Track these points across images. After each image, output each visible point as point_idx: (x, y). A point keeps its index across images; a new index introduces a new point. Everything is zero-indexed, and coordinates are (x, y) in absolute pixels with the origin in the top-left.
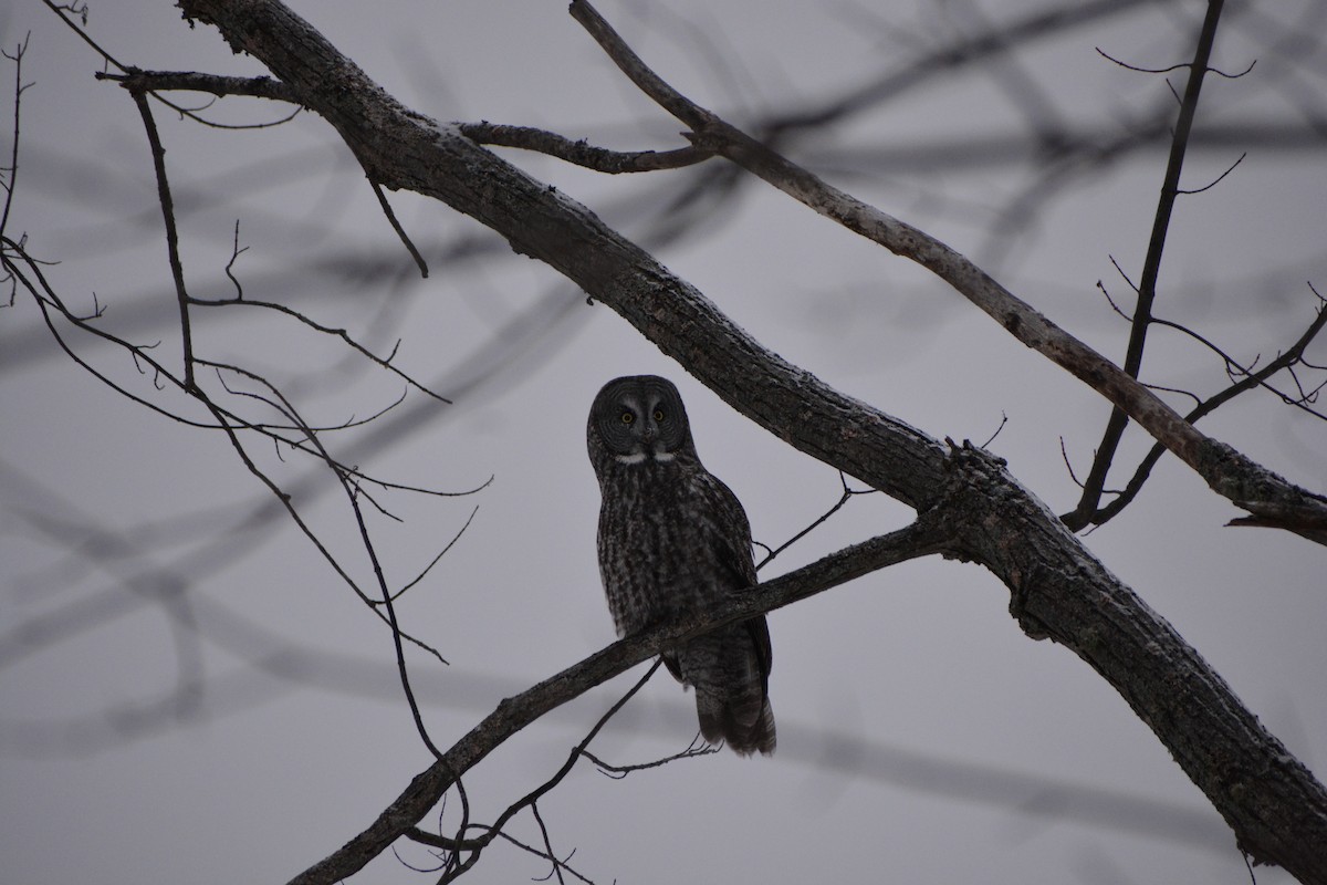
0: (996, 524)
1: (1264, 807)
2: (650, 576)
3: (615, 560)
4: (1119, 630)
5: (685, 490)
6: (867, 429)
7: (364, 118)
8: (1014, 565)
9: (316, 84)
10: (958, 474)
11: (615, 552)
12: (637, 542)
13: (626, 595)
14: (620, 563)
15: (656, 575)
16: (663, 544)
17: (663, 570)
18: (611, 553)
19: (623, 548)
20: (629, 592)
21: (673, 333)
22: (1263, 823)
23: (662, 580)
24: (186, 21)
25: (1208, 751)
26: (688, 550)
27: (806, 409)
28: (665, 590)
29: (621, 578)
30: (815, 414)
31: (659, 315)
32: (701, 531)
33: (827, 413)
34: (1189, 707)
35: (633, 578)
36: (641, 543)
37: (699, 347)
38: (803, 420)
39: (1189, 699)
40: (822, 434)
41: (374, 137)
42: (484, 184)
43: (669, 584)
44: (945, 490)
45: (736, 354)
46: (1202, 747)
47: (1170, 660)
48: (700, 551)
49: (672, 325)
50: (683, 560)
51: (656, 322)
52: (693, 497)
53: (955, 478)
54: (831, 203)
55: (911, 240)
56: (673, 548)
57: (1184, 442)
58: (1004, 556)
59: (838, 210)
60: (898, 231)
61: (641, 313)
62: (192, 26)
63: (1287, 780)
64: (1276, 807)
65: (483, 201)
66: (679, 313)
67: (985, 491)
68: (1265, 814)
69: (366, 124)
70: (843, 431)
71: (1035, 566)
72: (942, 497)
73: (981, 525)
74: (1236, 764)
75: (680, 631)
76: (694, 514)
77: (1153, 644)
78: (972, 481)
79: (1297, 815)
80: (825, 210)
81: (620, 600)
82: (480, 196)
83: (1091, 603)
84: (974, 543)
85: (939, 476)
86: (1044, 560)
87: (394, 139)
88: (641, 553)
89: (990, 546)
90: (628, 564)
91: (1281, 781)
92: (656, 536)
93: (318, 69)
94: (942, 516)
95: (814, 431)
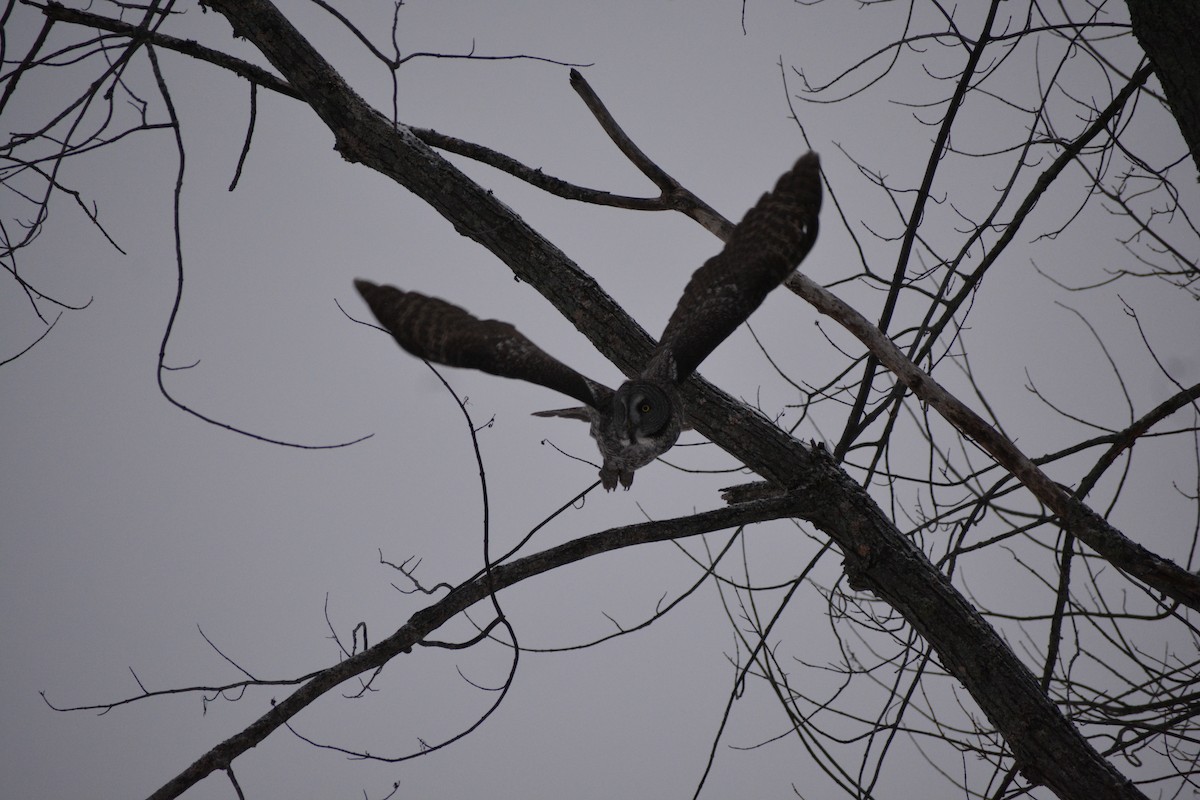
0: (850, 509)
1: (1057, 749)
4: (947, 603)
6: (747, 419)
7: (348, 111)
8: (863, 541)
9: (312, 78)
10: (820, 467)
21: (596, 319)
22: (1055, 761)
24: (200, 7)
25: (1016, 702)
27: (701, 396)
30: (708, 401)
31: (587, 304)
33: (717, 402)
34: (1002, 668)
37: (618, 334)
38: (699, 404)
39: (1001, 664)
40: (713, 416)
41: (354, 125)
42: (445, 180)
44: (810, 476)
45: (645, 344)
46: (1012, 699)
49: (597, 313)
51: (583, 308)
53: (818, 469)
55: (840, 308)
57: (1055, 496)
58: (854, 533)
60: (831, 299)
61: (571, 300)
62: (205, 11)
64: (1066, 752)
65: (443, 191)
66: (601, 306)
67: (840, 483)
68: (1057, 755)
69: (349, 115)
70: (730, 418)
71: (882, 545)
72: (808, 481)
73: (838, 506)
74: (1038, 716)
77: (971, 618)
78: (830, 474)
79: (1081, 760)
82: (441, 187)
83: (926, 580)
84: (831, 518)
85: (804, 465)
86: (888, 541)
87: (371, 130)
89: (843, 523)
91: (1068, 734)
93: (313, 66)
94: (809, 495)
95: (706, 413)
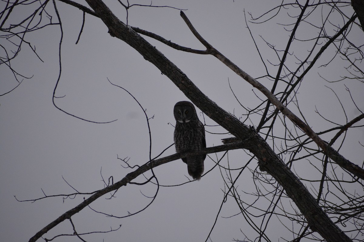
0: (261, 146)
1: (321, 221)
2: (188, 142)
3: (180, 138)
4: (289, 176)
5: (198, 125)
6: (230, 118)
7: (113, 21)
8: (264, 156)
9: (102, 11)
10: (252, 133)
11: (180, 136)
12: (187, 135)
13: (181, 145)
14: (182, 139)
15: (190, 142)
16: (192, 136)
17: (191, 141)
18: (179, 136)
19: (183, 136)
20: (183, 144)
21: (186, 87)
22: (320, 224)
23: (191, 143)
25: (309, 206)
26: (197, 138)
27: (217, 111)
28: (191, 145)
29: (181, 142)
30: (219, 112)
31: (183, 82)
32: (200, 134)
33: (221, 113)
34: (305, 196)
35: (184, 142)
36: (188, 136)
37: (192, 91)
38: (216, 113)
39: (305, 195)
40: (220, 117)
41: (114, 25)
42: (141, 43)
43: (192, 144)
44: (249, 136)
45: (200, 95)
46: (308, 205)
47: (300, 185)
48: (199, 139)
49: (186, 85)
50: (196, 140)
51: (182, 83)
52: (199, 127)
53: (251, 134)
54: (242, 73)
56: (194, 137)
57: (323, 145)
58: (262, 154)
59: (243, 75)
60: (257, 83)
61: (178, 81)
63: (325, 216)
64: (324, 222)
65: (141, 46)
66: (187, 83)
67: (258, 139)
68: (321, 223)
70: (225, 118)
71: (270, 158)
72: (248, 138)
73: (257, 146)
74: (316, 211)
75: (192, 154)
76: (199, 131)
77: (296, 181)
78: (255, 136)
79: (328, 224)
80: (240, 74)
81: (179, 146)
83: (283, 168)
84: (255, 149)
85: (247, 133)
86: (272, 157)
87: (119, 27)
88: (187, 138)
89: (258, 151)
90: (184, 139)
91: (325, 217)
92: (191, 134)
93: (103, 7)
94: (248, 142)
95: (218, 116)
